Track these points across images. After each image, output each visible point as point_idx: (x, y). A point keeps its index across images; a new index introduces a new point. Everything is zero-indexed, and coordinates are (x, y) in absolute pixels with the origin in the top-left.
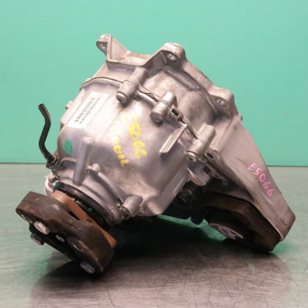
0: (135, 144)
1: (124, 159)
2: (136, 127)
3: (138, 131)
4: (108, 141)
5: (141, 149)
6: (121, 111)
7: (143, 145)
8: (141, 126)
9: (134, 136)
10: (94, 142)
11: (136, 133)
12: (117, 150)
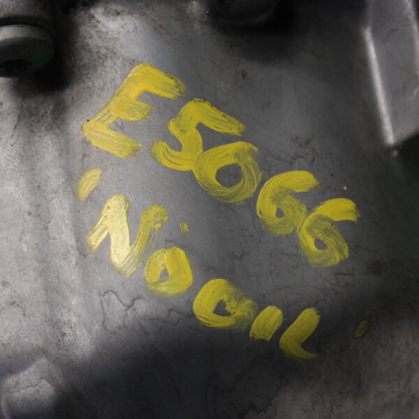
0: (266, 207)
1: (288, 320)
2: (201, 127)
3: (227, 139)
4: (142, 307)
5: (310, 210)
6: (59, 115)
7: (301, 179)
8: (217, 105)
9: (229, 175)
10: (69, 367)
11: (226, 155)
12: (220, 309)
